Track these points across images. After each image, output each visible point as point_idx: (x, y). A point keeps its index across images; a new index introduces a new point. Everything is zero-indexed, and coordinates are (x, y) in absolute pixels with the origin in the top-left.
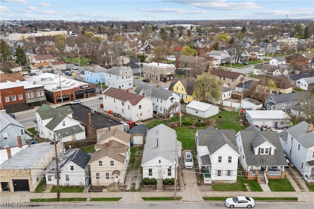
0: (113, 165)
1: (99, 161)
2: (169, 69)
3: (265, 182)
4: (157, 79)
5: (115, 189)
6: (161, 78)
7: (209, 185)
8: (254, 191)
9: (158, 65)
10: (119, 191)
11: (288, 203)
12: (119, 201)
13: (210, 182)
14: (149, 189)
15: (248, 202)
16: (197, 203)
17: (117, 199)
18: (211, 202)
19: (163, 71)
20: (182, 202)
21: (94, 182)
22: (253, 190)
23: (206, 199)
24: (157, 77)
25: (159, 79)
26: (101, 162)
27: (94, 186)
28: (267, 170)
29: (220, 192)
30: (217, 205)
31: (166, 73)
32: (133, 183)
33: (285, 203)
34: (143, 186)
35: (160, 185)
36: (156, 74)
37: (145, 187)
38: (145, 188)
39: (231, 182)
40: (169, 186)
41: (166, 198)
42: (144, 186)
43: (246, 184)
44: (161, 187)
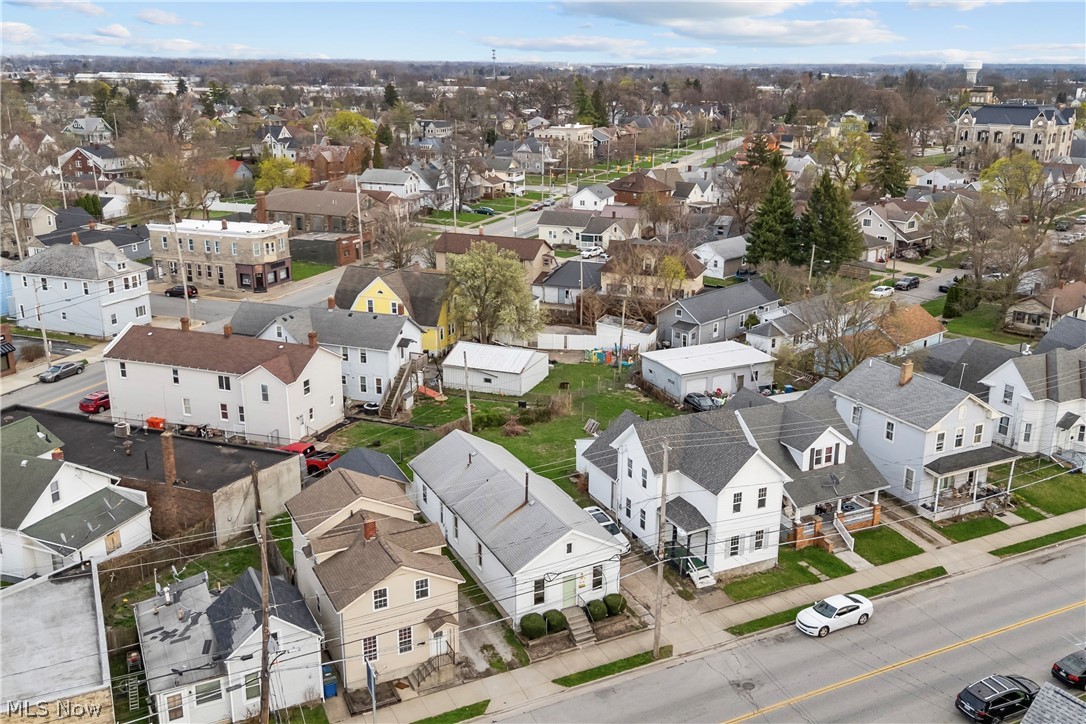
0: (424, 594)
1: (376, 592)
2: (269, 242)
3: (845, 545)
4: (221, 282)
5: (443, 680)
6: (241, 275)
7: (712, 589)
8: (836, 577)
9: (225, 228)
10: (458, 682)
11: (931, 585)
12: (486, 712)
13: (711, 581)
14: (554, 650)
15: (858, 607)
16: (722, 649)
17: (478, 709)
18: (756, 636)
19: (251, 250)
20: (681, 660)
21: (354, 676)
22: (832, 573)
23: (738, 630)
24: (221, 276)
25: (231, 279)
26: (382, 593)
27: (358, 691)
28: (839, 511)
29: (756, 602)
30: (780, 639)
31: (262, 256)
32: (481, 645)
33: (926, 587)
34: (528, 645)
35: (579, 625)
36: (215, 263)
37: (533, 646)
38: (536, 650)
39: (763, 568)
40: (606, 624)
41: (627, 660)
42: (531, 643)
43: (803, 564)
44: (588, 632)
